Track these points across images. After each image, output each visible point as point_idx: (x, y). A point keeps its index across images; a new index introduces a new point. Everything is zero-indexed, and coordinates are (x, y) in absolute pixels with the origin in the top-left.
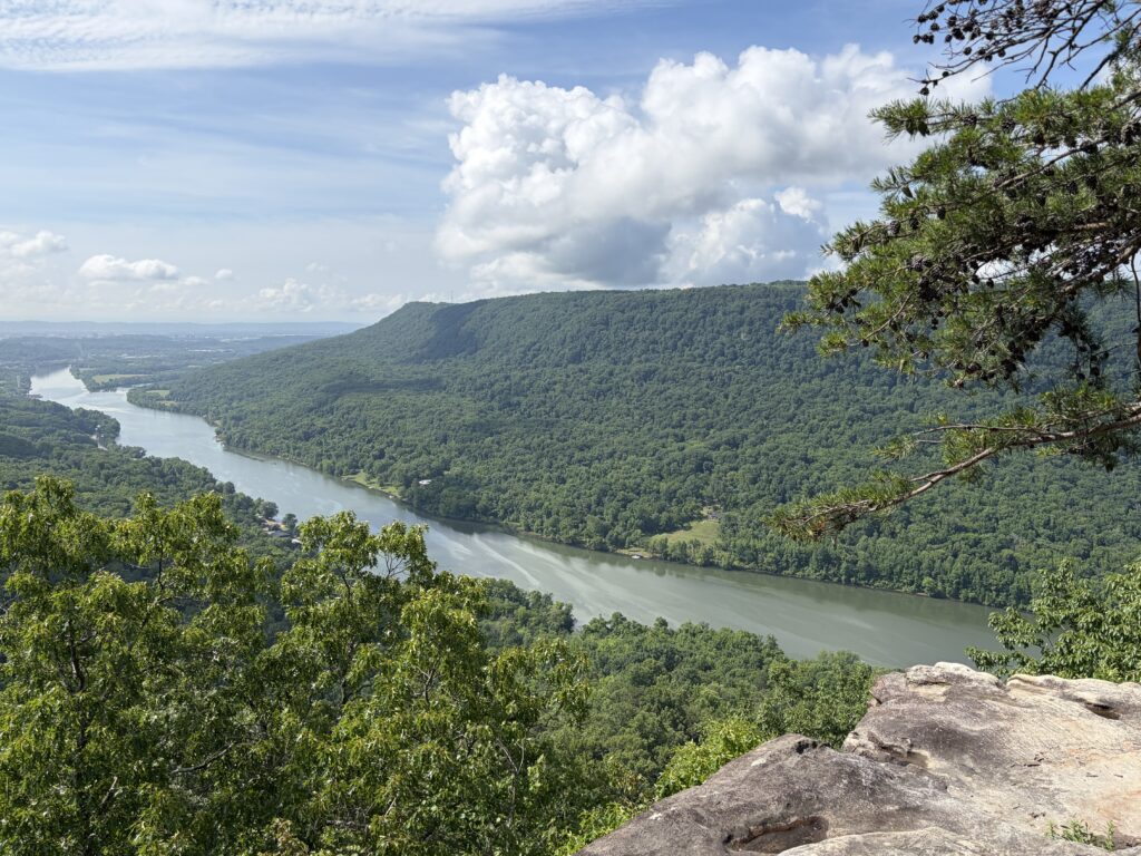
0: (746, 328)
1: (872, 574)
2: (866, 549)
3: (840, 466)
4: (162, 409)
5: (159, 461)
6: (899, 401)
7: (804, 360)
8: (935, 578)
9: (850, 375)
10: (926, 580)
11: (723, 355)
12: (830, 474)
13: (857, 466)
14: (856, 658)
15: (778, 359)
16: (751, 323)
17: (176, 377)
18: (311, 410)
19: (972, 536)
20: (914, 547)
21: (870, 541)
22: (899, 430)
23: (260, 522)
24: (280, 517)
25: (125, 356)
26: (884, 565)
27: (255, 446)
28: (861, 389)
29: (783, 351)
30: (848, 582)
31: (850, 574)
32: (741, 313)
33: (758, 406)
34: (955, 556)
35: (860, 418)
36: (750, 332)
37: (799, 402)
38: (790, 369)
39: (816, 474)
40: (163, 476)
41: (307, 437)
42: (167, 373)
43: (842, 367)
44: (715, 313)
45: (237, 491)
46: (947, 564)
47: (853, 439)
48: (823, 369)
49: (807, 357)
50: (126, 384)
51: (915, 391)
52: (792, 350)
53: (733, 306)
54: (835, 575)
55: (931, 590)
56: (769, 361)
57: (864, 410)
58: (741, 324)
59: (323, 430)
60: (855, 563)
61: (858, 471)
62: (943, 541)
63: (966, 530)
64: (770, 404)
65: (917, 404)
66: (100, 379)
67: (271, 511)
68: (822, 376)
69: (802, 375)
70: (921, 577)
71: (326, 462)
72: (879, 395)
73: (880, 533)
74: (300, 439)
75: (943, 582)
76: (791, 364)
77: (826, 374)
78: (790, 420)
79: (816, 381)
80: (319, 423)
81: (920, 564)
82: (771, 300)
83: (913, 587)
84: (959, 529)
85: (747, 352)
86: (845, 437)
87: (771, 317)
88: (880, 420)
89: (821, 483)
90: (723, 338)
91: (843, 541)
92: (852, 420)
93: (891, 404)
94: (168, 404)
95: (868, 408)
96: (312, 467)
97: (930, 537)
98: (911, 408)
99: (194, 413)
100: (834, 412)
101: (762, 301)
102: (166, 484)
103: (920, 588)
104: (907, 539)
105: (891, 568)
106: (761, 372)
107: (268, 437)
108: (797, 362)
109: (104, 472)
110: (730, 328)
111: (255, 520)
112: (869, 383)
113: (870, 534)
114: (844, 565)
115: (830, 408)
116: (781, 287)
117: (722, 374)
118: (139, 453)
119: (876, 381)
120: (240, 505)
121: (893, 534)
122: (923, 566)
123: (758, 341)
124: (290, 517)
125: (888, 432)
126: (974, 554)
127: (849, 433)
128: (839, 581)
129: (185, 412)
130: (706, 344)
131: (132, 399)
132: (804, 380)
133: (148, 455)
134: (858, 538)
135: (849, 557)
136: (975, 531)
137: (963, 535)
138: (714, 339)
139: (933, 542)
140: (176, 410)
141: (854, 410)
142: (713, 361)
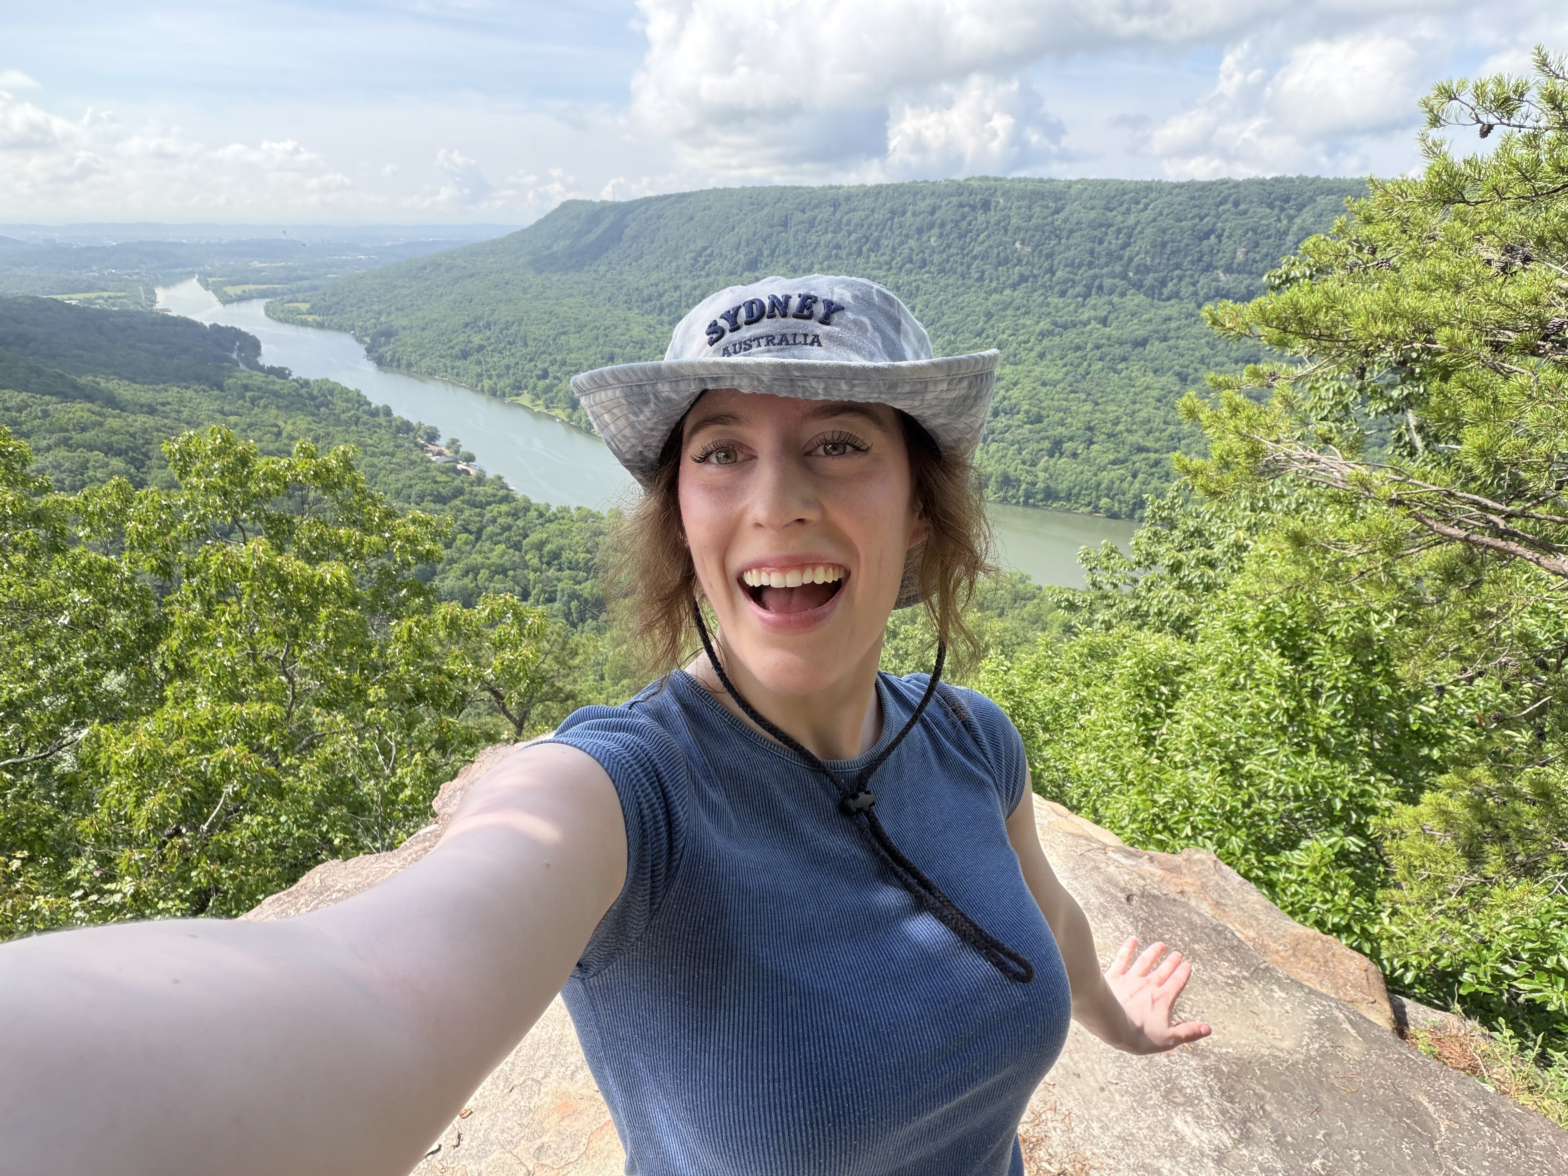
0: (936, 231)
1: (1050, 495)
2: (1046, 470)
3: (1027, 384)
4: (304, 324)
5: (307, 383)
6: (1093, 313)
7: (996, 268)
8: (1112, 499)
9: (1043, 286)
10: (1104, 501)
11: (911, 261)
12: (1015, 393)
13: (1044, 384)
14: (1028, 578)
15: (969, 268)
16: (942, 225)
17: (314, 288)
18: (466, 325)
19: (1153, 456)
20: (1094, 468)
21: (1052, 462)
22: (1090, 346)
23: (422, 447)
24: (442, 443)
25: (256, 264)
26: (1063, 487)
27: (409, 365)
28: (1054, 300)
29: (975, 258)
30: (1026, 503)
31: (1028, 495)
32: (932, 213)
33: (945, 319)
34: (1135, 476)
35: (1050, 333)
36: (941, 236)
37: (989, 315)
38: (981, 279)
39: (1002, 392)
40: (312, 398)
41: (465, 355)
42: (305, 283)
43: (1035, 277)
44: (904, 213)
45: (395, 414)
46: (1125, 485)
47: (1042, 356)
48: (1016, 278)
49: (1000, 264)
50: (263, 295)
51: (1110, 303)
52: (985, 256)
53: (923, 205)
54: (1013, 497)
55: (1108, 510)
56: (959, 269)
57: (1055, 324)
58: (931, 226)
59: (481, 348)
60: (1034, 484)
61: (1044, 390)
62: (1123, 462)
63: (1148, 450)
64: (958, 317)
65: (1111, 317)
66: (232, 291)
67: (432, 436)
68: (1014, 287)
69: (994, 284)
70: (1099, 498)
71: (487, 383)
72: (1072, 308)
73: (1062, 454)
74: (457, 357)
75: (1120, 502)
76: (983, 272)
77: (1019, 283)
78: (979, 335)
79: (1007, 292)
80: (477, 340)
81: (1099, 484)
82: (964, 199)
83: (1090, 508)
84: (1141, 449)
85: (936, 258)
86: (1033, 354)
87: (964, 218)
88: (1071, 336)
89: (1006, 403)
90: (912, 243)
91: (1024, 463)
92: (1043, 335)
93: (1085, 317)
94: (310, 318)
95: (1060, 321)
96: (473, 388)
97: (1111, 457)
98: (1104, 322)
99: (340, 328)
100: (1024, 326)
101: (955, 200)
102: (318, 407)
103: (1097, 509)
104: (1087, 461)
105: (1070, 489)
106: (951, 281)
107: (423, 355)
108: (989, 269)
109: (248, 394)
110: (920, 231)
111: (417, 445)
112: (1063, 294)
113: (1052, 456)
114: (1024, 486)
115: (1022, 321)
116: (975, 184)
117: (910, 283)
118: (281, 373)
119: (1070, 291)
120: (399, 430)
121: (1075, 455)
122: (1103, 486)
123: (949, 246)
124: (454, 442)
125: (1078, 348)
126: (1153, 474)
127: (1038, 349)
128: (1018, 503)
129: (330, 328)
130: (894, 250)
131: (269, 312)
132: (995, 290)
133: (294, 376)
134: (1039, 459)
135: (1029, 479)
136: (1156, 451)
137: (1144, 455)
138: (902, 243)
139: (1114, 462)
140: (320, 326)
141: (1044, 325)
142: (901, 268)
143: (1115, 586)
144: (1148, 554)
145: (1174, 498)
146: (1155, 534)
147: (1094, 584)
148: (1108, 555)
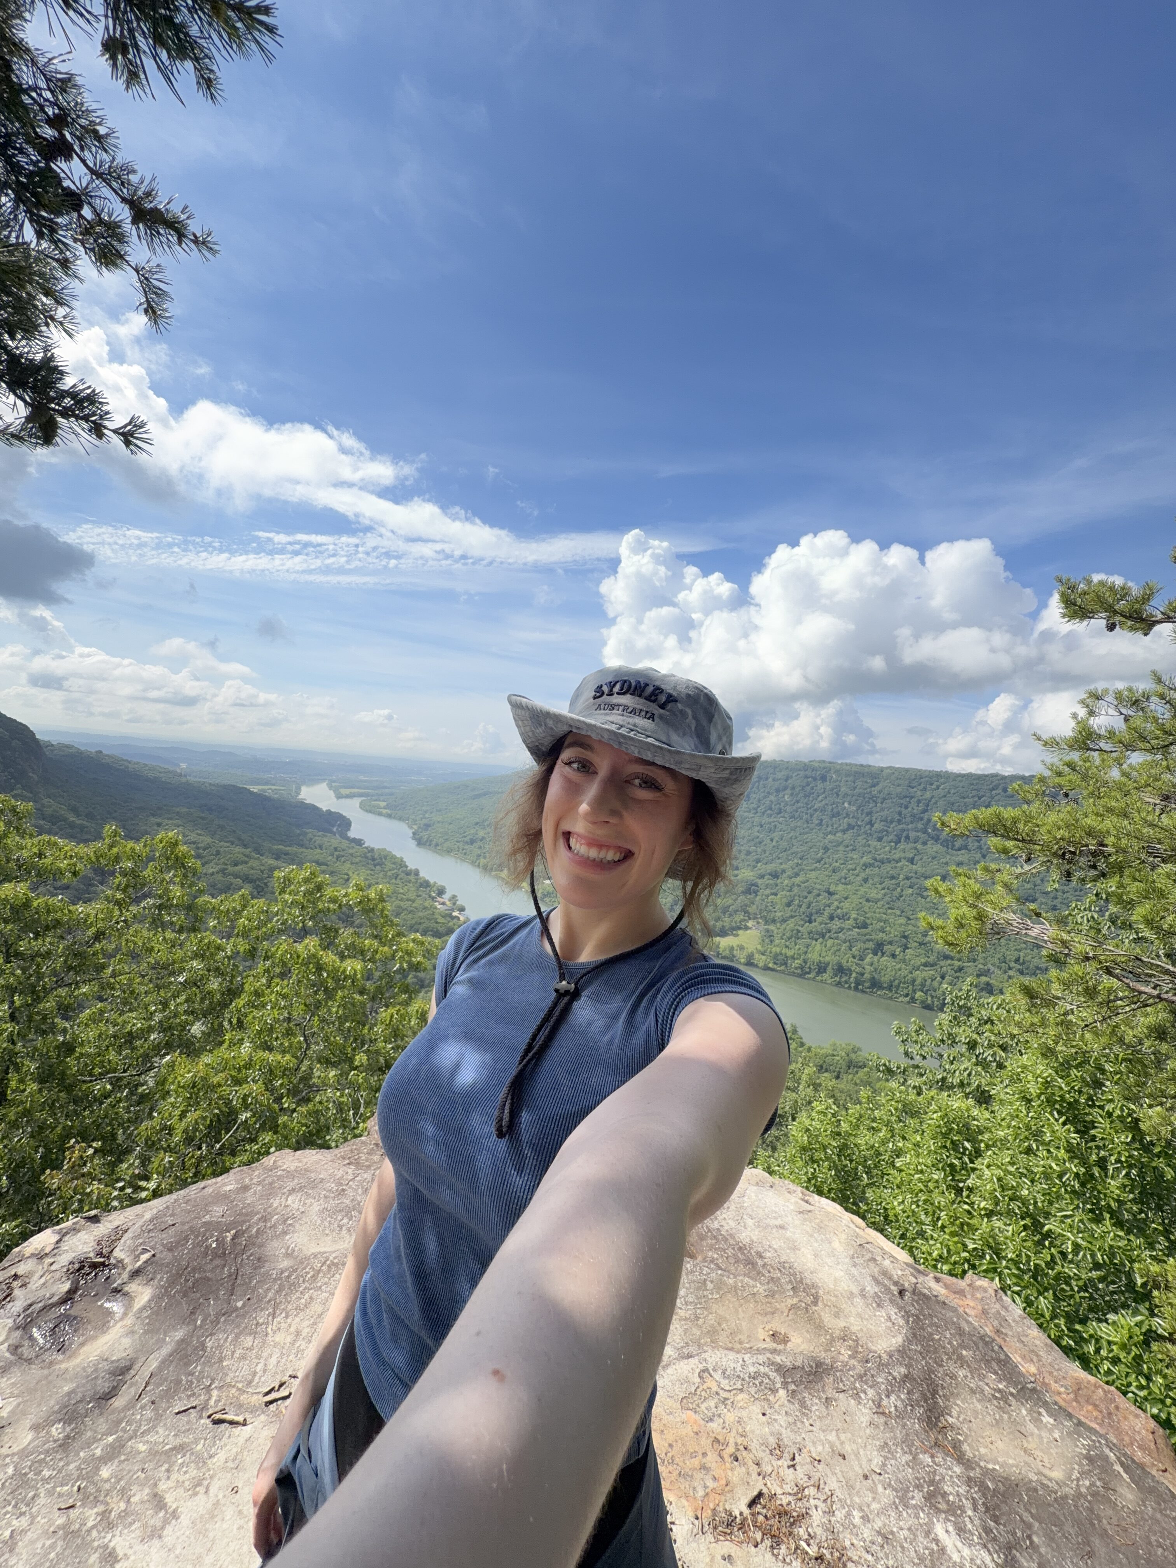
0: (789, 791)
1: (875, 984)
2: (872, 964)
3: (855, 900)
4: (380, 814)
5: (372, 850)
6: (903, 855)
7: (831, 818)
8: (926, 993)
9: (865, 832)
10: (919, 994)
11: (771, 809)
12: (846, 905)
13: (868, 900)
14: (859, 1049)
15: (811, 816)
16: (793, 788)
17: (392, 794)
18: (477, 824)
19: (957, 963)
20: (910, 968)
21: (876, 958)
22: (901, 877)
23: (433, 898)
24: (446, 897)
25: (362, 778)
26: (885, 979)
27: (437, 845)
28: (874, 843)
29: (816, 810)
30: (856, 989)
31: (858, 983)
32: (786, 780)
33: (795, 849)
34: (943, 977)
35: (871, 865)
36: (792, 795)
37: (826, 849)
38: (820, 824)
39: (836, 903)
40: (373, 859)
41: (472, 842)
42: (387, 791)
43: (859, 826)
44: (767, 779)
45: (421, 874)
46: (935, 984)
47: (866, 880)
48: (845, 826)
49: (833, 816)
50: (360, 795)
51: (916, 848)
52: (823, 810)
53: (780, 775)
54: (846, 982)
55: (922, 1002)
56: (805, 817)
57: (875, 859)
58: (785, 788)
59: (483, 839)
60: (862, 974)
61: (868, 904)
62: (932, 965)
63: (952, 958)
64: (804, 848)
65: (916, 858)
66: (344, 791)
67: (441, 892)
68: (844, 831)
69: (829, 829)
70: (914, 991)
71: (482, 861)
72: (887, 849)
73: (883, 954)
74: (467, 843)
75: (932, 997)
76: (822, 820)
77: (847, 830)
78: (819, 861)
79: (839, 834)
80: (481, 833)
81: (914, 981)
82: (809, 773)
83: (908, 999)
84: (946, 957)
85: (789, 808)
86: (859, 878)
87: (808, 784)
88: (887, 868)
89: (839, 911)
90: (772, 798)
91: (854, 957)
92: (866, 866)
93: (897, 856)
94: (384, 811)
95: (878, 857)
96: (473, 863)
97: (923, 961)
98: (912, 861)
99: (400, 819)
100: (852, 859)
101: (802, 773)
102: (375, 865)
103: (913, 1000)
104: (904, 961)
105: (891, 982)
106: (799, 824)
107: (447, 840)
108: (826, 819)
109: (336, 853)
110: (778, 791)
111: (430, 896)
112: (880, 839)
113: (875, 954)
114: (854, 975)
115: (850, 855)
116: (817, 765)
117: (770, 823)
118: (359, 842)
119: (885, 838)
120: (421, 885)
121: (894, 956)
122: (917, 983)
123: (798, 802)
124: (454, 897)
125: (893, 878)
126: (958, 977)
127: (863, 875)
128: (850, 987)
129: (395, 818)
130: (759, 801)
131: (362, 806)
132: (830, 833)
133: (366, 845)
134: (866, 956)
135: (858, 970)
136: (959, 960)
137: (949, 962)
138: (765, 797)
139: (925, 965)
140: (389, 816)
141: (866, 859)
142: (763, 813)
143: (924, 1058)
144: (950, 1034)
145: (969, 991)
146: (955, 1018)
147: (906, 1054)
148: (917, 1031)
